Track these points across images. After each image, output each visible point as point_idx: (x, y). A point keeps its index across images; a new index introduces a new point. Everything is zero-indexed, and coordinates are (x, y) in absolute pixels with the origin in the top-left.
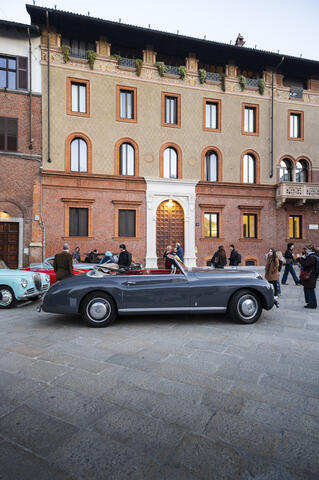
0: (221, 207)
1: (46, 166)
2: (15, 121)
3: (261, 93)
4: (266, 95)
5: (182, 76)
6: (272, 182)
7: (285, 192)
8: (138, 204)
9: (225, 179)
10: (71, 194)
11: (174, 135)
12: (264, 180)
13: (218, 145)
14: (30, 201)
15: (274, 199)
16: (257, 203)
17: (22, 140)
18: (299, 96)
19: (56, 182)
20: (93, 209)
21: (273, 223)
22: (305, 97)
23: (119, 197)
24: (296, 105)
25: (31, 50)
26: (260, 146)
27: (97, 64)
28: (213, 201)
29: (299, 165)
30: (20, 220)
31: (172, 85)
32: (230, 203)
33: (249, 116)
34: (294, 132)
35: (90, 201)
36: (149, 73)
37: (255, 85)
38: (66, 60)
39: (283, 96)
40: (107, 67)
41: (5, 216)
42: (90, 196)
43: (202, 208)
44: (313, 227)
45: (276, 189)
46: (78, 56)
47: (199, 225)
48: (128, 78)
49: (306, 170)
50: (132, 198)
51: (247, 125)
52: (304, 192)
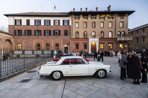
0: (104, 43)
1: (72, 37)
2: (67, 30)
3: (113, 19)
4: (114, 19)
5: (96, 18)
6: (116, 37)
7: (118, 39)
8: (87, 43)
9: (105, 37)
10: (76, 42)
11: (94, 29)
12: (114, 37)
13: (104, 31)
14: (70, 43)
15: (116, 41)
16: (112, 42)
17: (68, 33)
18: (123, 18)
21: (116, 45)
22: (124, 18)
23: (84, 42)
24: (122, 20)
25: (70, 18)
26: (113, 30)
27: (80, 19)
28: (102, 42)
29: (123, 33)
30: (68, 46)
31: (94, 20)
32: (106, 42)
33: (110, 24)
34: (121, 26)
35: (79, 43)
36: (89, 19)
37: (111, 17)
38: (75, 19)
39: (118, 19)
40: (82, 19)
41: (66, 46)
42: (79, 42)
43: (100, 43)
44: (125, 46)
45: (116, 38)
46: (77, 18)
47: (99, 46)
48: (85, 20)
49: (124, 34)
50: (86, 42)
51: (110, 26)
52: (123, 39)
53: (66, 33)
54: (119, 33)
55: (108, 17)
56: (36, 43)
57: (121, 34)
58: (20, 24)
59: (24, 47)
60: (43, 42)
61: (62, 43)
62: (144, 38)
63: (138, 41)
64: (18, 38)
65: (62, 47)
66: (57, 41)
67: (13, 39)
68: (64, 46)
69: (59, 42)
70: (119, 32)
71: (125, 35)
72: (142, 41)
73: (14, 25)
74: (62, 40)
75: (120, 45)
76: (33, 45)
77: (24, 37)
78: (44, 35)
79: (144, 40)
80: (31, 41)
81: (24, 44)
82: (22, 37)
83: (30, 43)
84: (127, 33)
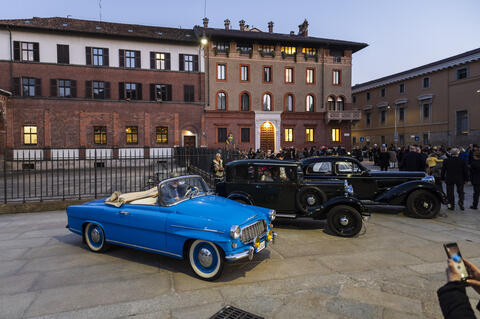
0: (295, 125)
1: (207, 108)
2: (193, 87)
3: (317, 61)
4: (320, 63)
5: (273, 56)
6: (323, 110)
7: (329, 117)
8: (250, 125)
9: (296, 110)
10: (219, 121)
11: (269, 87)
12: (318, 110)
13: (293, 91)
14: (200, 124)
15: (324, 120)
16: (314, 122)
17: (196, 95)
18: (339, 60)
19: (211, 116)
20: (229, 128)
21: (323, 133)
22: (342, 61)
23: (241, 122)
24: (337, 66)
25: (200, 51)
26: (316, 91)
27: (230, 55)
28: (290, 122)
29: (340, 100)
30: (196, 135)
31: (268, 61)
32: (300, 123)
33: (310, 74)
34: (336, 81)
35: (227, 125)
36: (256, 57)
37: (312, 56)
38: (216, 54)
39: (329, 61)
40: (235, 56)
41: (189, 133)
42: (227, 121)
43: (284, 126)
44: (346, 135)
45: (325, 114)
46: (221, 51)
47: (283, 135)
48: (245, 59)
49: (343, 102)
50: (248, 122)
51: (309, 79)
52: (340, 116)
53: (189, 96)
54: (330, 100)
55: (305, 54)
56: (92, 122)
57: (334, 102)
58: (31, 58)
59: (48, 136)
60: (115, 121)
61: (177, 125)
62: (383, 113)
63: (368, 121)
64: (26, 106)
65: (177, 136)
66: (164, 119)
67: (8, 107)
68: (183, 135)
69: (168, 121)
70: (332, 97)
71: (344, 106)
72: (380, 120)
73: (10, 62)
74: (176, 115)
75: (334, 130)
76: (82, 128)
77: (48, 102)
78: (117, 97)
79: (383, 119)
80: (74, 115)
81: (48, 127)
82: (42, 102)
83: (71, 122)
84: (349, 100)
